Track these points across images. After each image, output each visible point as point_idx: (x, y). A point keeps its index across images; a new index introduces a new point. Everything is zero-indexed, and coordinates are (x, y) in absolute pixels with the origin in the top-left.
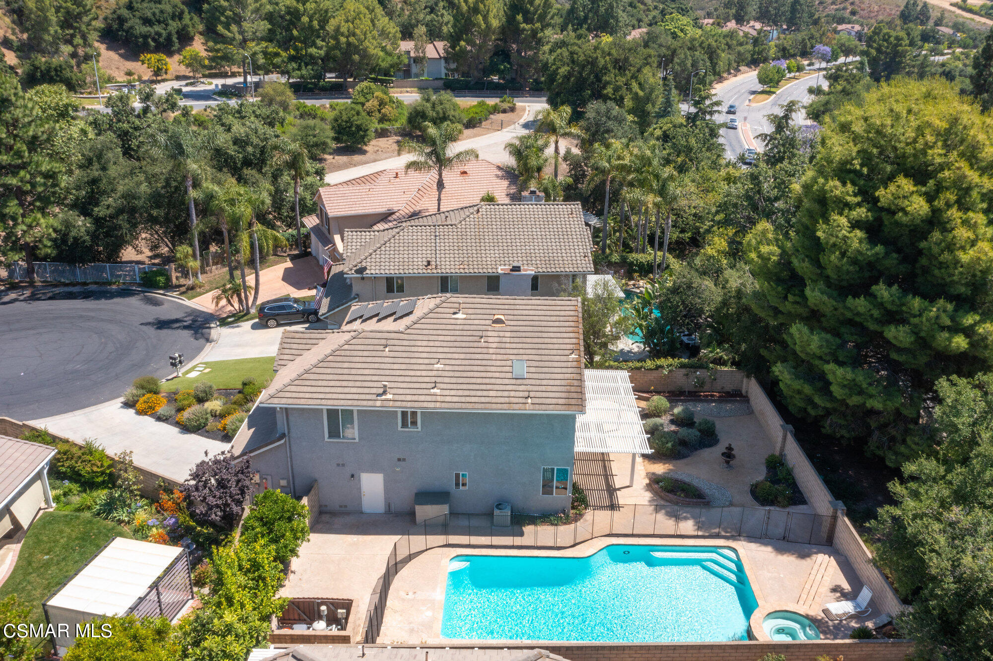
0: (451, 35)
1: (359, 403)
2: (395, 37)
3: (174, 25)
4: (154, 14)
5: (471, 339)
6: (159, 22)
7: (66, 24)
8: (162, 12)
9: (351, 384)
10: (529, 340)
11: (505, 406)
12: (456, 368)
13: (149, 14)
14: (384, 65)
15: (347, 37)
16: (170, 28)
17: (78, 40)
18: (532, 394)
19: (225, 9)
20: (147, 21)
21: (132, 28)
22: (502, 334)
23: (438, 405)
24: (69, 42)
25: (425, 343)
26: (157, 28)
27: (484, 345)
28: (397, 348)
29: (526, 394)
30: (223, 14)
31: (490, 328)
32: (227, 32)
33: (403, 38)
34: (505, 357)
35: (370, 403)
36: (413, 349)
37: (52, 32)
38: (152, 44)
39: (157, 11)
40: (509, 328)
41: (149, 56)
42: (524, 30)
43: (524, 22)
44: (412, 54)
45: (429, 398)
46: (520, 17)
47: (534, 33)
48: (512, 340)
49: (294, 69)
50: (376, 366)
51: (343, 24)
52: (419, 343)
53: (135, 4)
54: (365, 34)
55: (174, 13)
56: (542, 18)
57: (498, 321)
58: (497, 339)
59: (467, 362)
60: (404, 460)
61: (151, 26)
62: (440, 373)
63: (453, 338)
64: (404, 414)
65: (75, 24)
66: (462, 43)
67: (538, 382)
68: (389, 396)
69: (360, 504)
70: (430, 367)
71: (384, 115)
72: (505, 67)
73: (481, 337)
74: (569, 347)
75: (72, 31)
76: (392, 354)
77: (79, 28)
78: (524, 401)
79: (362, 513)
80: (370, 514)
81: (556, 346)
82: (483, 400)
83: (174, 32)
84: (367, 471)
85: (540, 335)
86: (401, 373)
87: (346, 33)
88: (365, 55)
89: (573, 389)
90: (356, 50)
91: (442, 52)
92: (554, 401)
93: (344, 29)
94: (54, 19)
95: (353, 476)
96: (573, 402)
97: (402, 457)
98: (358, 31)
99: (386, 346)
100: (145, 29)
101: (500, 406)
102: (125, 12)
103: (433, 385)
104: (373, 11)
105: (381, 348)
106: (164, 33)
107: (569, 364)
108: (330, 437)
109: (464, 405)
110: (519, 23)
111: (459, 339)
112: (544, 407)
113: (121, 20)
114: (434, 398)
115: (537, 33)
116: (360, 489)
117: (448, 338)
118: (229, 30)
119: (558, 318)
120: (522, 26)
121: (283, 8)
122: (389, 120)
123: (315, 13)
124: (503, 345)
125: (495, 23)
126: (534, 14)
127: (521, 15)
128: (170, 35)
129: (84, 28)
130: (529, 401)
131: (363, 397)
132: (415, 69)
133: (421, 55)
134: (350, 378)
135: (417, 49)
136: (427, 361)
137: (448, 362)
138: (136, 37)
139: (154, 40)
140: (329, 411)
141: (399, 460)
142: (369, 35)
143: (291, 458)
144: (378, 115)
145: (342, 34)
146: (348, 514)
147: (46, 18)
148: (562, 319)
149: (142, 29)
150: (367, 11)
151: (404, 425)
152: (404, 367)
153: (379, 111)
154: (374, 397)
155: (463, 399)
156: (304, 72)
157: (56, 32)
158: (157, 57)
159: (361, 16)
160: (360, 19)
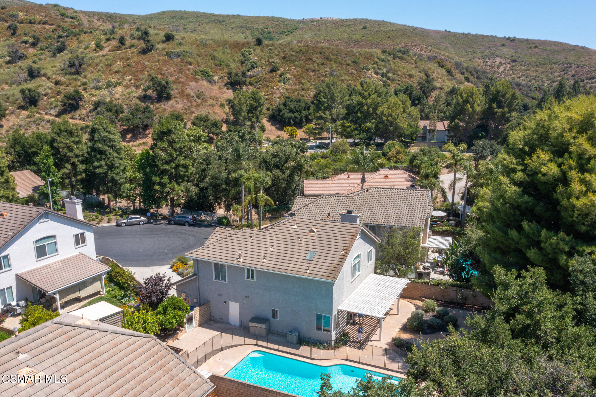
0: (451, 117)
1: (229, 261)
2: (416, 117)
3: (304, 113)
4: (295, 108)
5: (294, 238)
6: (297, 111)
7: (250, 111)
8: (299, 106)
9: (227, 252)
10: (323, 242)
11: (294, 272)
12: (280, 251)
13: (293, 107)
14: (407, 133)
15: (387, 117)
16: (302, 114)
17: (254, 119)
18: (310, 268)
19: (324, 103)
20: (291, 111)
21: (283, 114)
22: (311, 238)
23: (262, 267)
24: (250, 120)
25: (270, 238)
26: (296, 114)
27: (300, 242)
28: (256, 239)
29: (307, 268)
30: (323, 105)
31: (306, 234)
32: (323, 114)
33: (422, 119)
34: (307, 249)
35: (231, 262)
36: (264, 240)
37: (243, 115)
38: (292, 122)
39: (297, 106)
40: (316, 235)
41: (288, 128)
42: (497, 112)
43: (497, 108)
44: (428, 128)
45: (259, 263)
46: (494, 105)
47: (504, 114)
48: (315, 241)
49: (356, 135)
50: (243, 245)
51: (386, 109)
52: (268, 237)
53: (287, 103)
54: (398, 116)
55: (305, 107)
56: (510, 105)
57: (312, 231)
58: (307, 240)
59: (286, 249)
60: (248, 297)
61: (293, 113)
62: (270, 253)
63: (285, 237)
64: (248, 270)
65: (254, 112)
66: (456, 121)
67: (317, 263)
68: (241, 260)
69: (228, 319)
70: (267, 249)
71: (398, 159)
72: (482, 134)
73: (300, 238)
74: (342, 248)
75: (252, 115)
76: (253, 241)
77: (255, 113)
78: (305, 271)
79: (229, 324)
80: (232, 325)
81: (336, 247)
82: (285, 268)
83: (303, 116)
84: (232, 301)
85: (331, 240)
86: (253, 250)
87: (387, 115)
88: (397, 127)
89: (334, 269)
90: (391, 124)
91: (446, 126)
92: (320, 273)
93: (386, 113)
94: (245, 109)
95: (225, 302)
96: (331, 275)
97: (247, 295)
98: (394, 114)
99: (251, 237)
100: (291, 115)
101: (291, 272)
102: (282, 107)
103: (264, 257)
104: (405, 103)
105: (249, 238)
106: (299, 117)
107: (339, 257)
108: (216, 279)
109: (274, 269)
110: (494, 108)
111: (288, 237)
112: (314, 275)
113: (279, 110)
114: (261, 264)
115: (505, 114)
116: (228, 310)
117: (283, 237)
118: (325, 114)
119: (344, 233)
120: (495, 110)
121: (355, 102)
122: (401, 162)
123: (371, 104)
124: (309, 243)
125: (478, 109)
126: (505, 103)
127: (495, 103)
128: (301, 118)
129: (258, 113)
130: (308, 271)
131: (230, 258)
132: (428, 136)
133: (433, 128)
134: (229, 249)
135: (431, 124)
136: (267, 246)
137: (277, 248)
138: (285, 119)
139: (294, 120)
140: (215, 264)
141: (246, 297)
142: (400, 115)
143: (199, 287)
144: (395, 159)
145: (385, 116)
146: (222, 323)
147: (241, 109)
148: (347, 234)
149: (288, 115)
150: (401, 103)
151: (248, 277)
152: (255, 247)
153: (396, 157)
154: (234, 259)
155: (275, 266)
156: (361, 136)
157: (245, 115)
158: (292, 128)
159: (397, 105)
160: (396, 107)
